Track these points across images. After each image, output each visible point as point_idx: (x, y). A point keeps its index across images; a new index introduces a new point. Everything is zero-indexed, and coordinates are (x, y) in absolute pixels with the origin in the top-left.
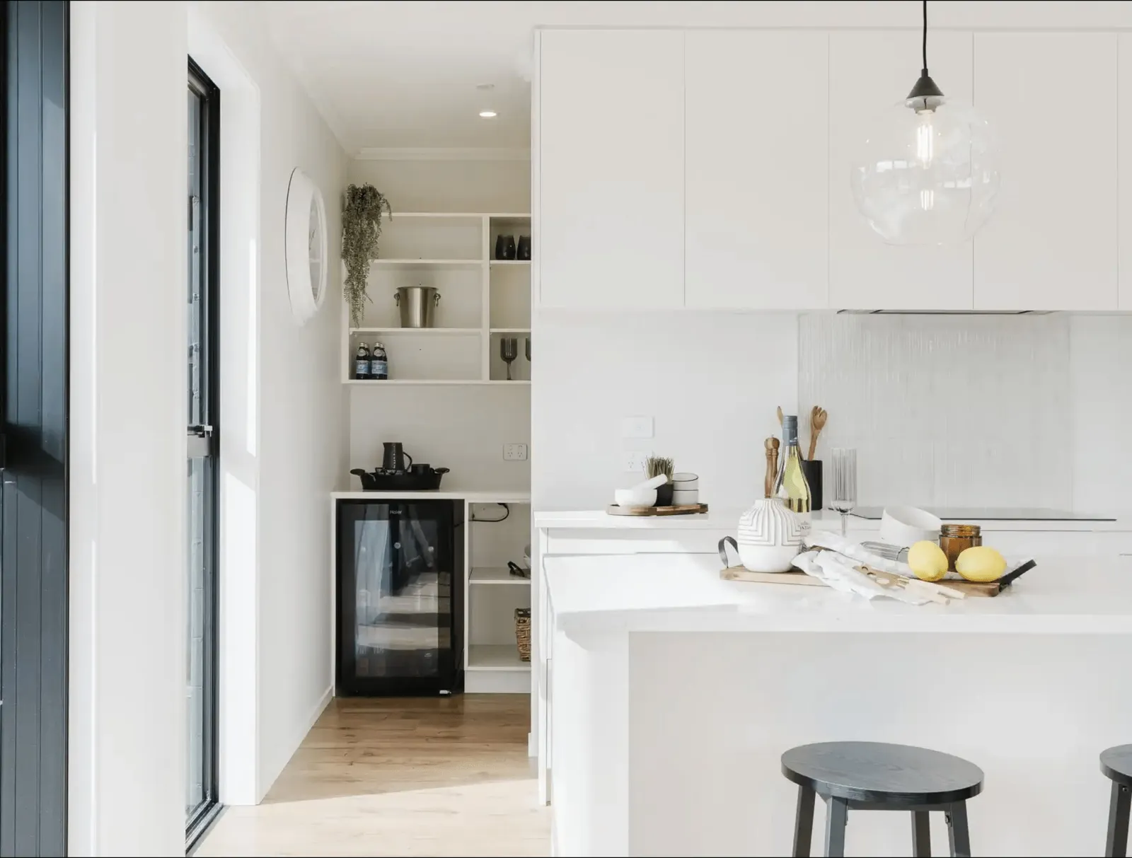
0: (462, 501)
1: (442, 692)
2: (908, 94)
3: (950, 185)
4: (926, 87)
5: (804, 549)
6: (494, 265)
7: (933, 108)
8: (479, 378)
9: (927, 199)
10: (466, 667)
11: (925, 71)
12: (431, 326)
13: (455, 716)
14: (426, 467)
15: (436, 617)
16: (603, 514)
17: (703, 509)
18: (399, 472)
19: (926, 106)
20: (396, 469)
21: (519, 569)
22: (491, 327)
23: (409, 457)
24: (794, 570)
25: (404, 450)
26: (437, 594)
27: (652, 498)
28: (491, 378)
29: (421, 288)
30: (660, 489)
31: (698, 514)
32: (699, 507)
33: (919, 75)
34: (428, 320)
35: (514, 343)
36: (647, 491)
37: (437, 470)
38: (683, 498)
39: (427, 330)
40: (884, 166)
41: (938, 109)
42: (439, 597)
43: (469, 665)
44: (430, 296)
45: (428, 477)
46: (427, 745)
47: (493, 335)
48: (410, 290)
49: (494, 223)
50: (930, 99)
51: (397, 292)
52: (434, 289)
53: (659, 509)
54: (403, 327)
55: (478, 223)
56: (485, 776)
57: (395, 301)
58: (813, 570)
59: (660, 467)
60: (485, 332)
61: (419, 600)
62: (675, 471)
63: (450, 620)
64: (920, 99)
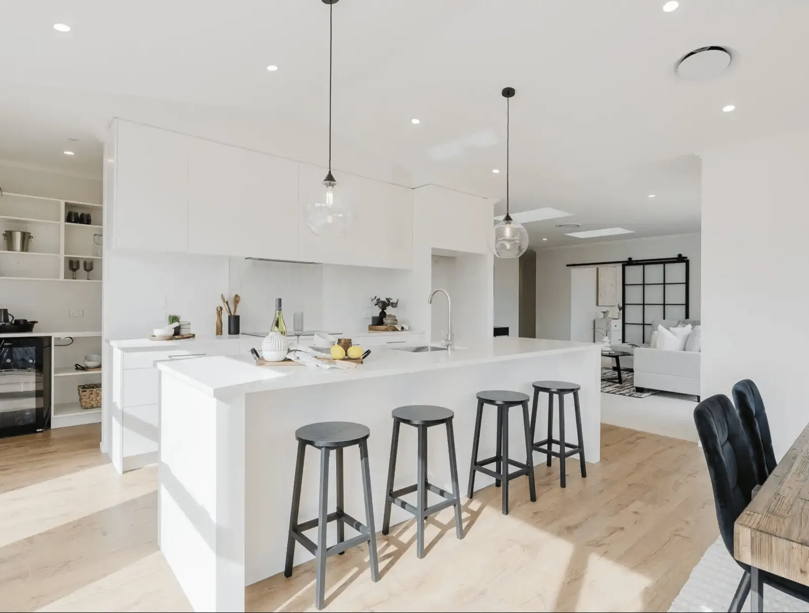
0: (50, 338)
1: (38, 430)
2: (324, 179)
3: (336, 215)
4: (330, 178)
5: (289, 351)
6: (67, 225)
7: (333, 186)
8: (58, 277)
9: (330, 219)
10: (53, 416)
11: (330, 172)
12: (27, 251)
13: (47, 441)
14: (25, 321)
15: (35, 392)
16: (147, 340)
17: (194, 336)
18: (7, 324)
19: (330, 185)
20: (4, 322)
21: (82, 367)
22: (65, 254)
23: (12, 317)
24: (286, 360)
25: (9, 312)
26: (35, 381)
27: (173, 332)
28: (65, 278)
29: (21, 232)
30: (175, 328)
31: (192, 338)
32: (192, 335)
33: (328, 173)
34: (24, 247)
35: (78, 262)
36: (170, 330)
37: (30, 322)
38: (183, 332)
39: (24, 253)
40: (317, 205)
41: (335, 186)
42: (36, 382)
43: (54, 414)
44: (26, 237)
45: (27, 326)
46: (38, 458)
47: (66, 258)
48: (13, 233)
49: (67, 205)
50: (332, 182)
51: (4, 233)
52: (29, 233)
53: (176, 337)
54: (8, 250)
55: (58, 204)
56: (82, 467)
57: (3, 237)
58: (296, 360)
59: (174, 319)
60: (62, 256)
61: (22, 386)
62: (181, 320)
63: (43, 393)
64: (328, 182)
